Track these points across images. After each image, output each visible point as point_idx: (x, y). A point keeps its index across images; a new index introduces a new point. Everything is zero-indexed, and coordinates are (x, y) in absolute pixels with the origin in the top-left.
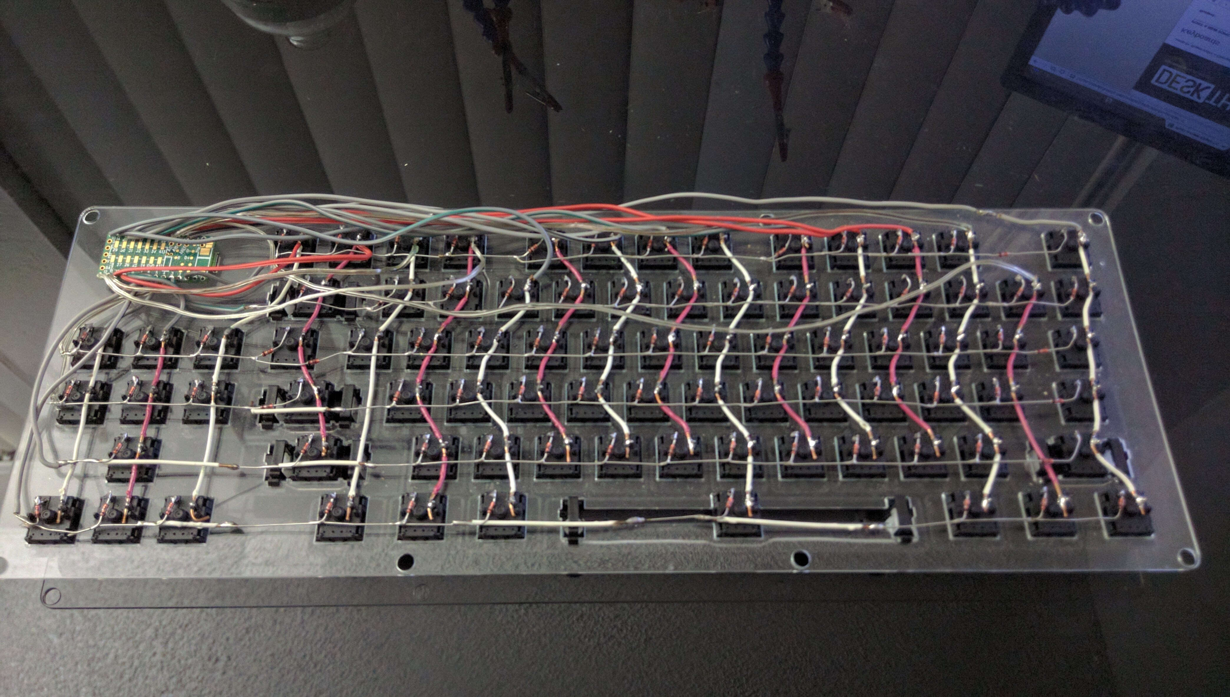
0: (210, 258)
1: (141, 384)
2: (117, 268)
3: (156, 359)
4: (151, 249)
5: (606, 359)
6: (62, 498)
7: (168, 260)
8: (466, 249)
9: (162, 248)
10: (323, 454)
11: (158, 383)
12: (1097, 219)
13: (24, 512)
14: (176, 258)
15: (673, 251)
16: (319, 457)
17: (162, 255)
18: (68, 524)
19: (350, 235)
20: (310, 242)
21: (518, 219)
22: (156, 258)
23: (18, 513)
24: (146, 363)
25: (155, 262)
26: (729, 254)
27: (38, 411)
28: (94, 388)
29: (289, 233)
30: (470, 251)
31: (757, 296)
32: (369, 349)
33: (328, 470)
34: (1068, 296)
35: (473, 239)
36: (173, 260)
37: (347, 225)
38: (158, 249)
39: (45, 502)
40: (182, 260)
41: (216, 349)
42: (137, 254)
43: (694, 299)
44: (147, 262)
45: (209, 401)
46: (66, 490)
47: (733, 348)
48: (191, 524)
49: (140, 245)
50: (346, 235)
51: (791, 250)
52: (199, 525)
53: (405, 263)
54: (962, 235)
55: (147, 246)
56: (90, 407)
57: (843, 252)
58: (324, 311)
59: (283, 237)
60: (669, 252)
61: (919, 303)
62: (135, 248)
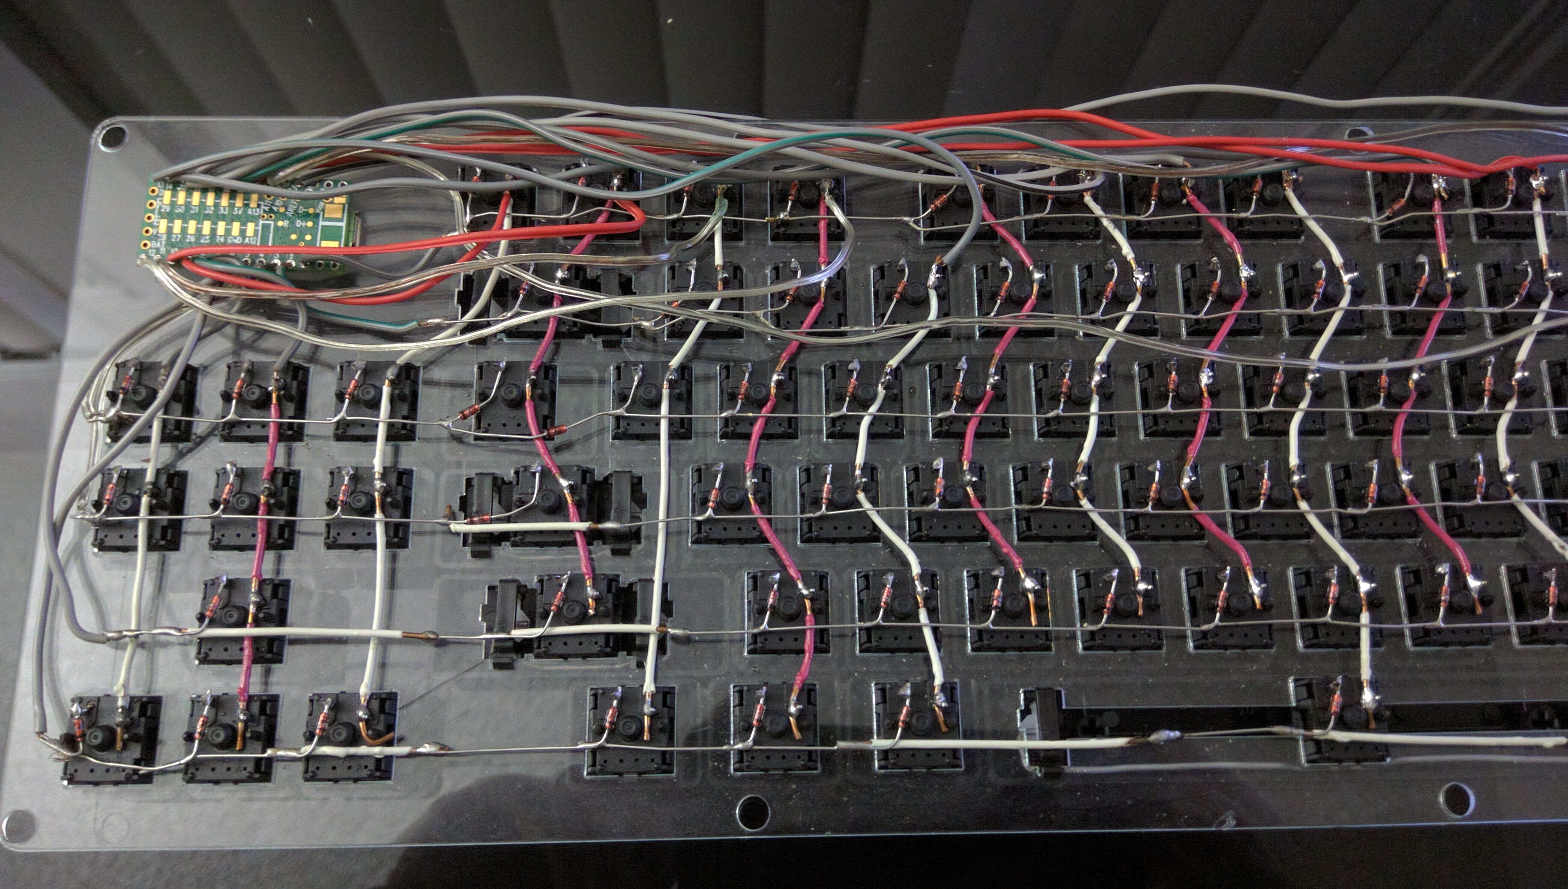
0: (343, 224)
1: (242, 474)
2: (173, 245)
3: (264, 425)
4: (232, 206)
5: (1086, 420)
6: (120, 703)
7: (266, 227)
8: (813, 205)
9: (253, 204)
10: (591, 612)
11: (274, 472)
13: (56, 730)
14: (280, 223)
15: (1197, 204)
16: (583, 619)
17: (254, 219)
18: (136, 751)
19: (600, 179)
20: (526, 191)
21: (907, 145)
22: (244, 224)
23: (42, 732)
24: (246, 432)
25: (243, 233)
26: (1300, 210)
27: (56, 531)
28: (155, 484)
29: (487, 175)
30: (822, 210)
31: (1357, 296)
32: (655, 405)
33: (601, 641)
35: (827, 185)
36: (276, 226)
37: (592, 159)
38: (246, 206)
39: (91, 709)
40: (292, 229)
41: (374, 405)
42: (207, 217)
43: (1242, 301)
44: (228, 232)
45: (371, 511)
46: (125, 686)
47: (1318, 397)
48: (363, 750)
49: (211, 198)
50: (591, 180)
51: (1415, 202)
52: (377, 751)
53: (705, 231)
55: (225, 201)
56: (151, 524)
57: (1508, 209)
58: (564, 329)
59: (476, 185)
60: (1190, 207)
62: (202, 205)
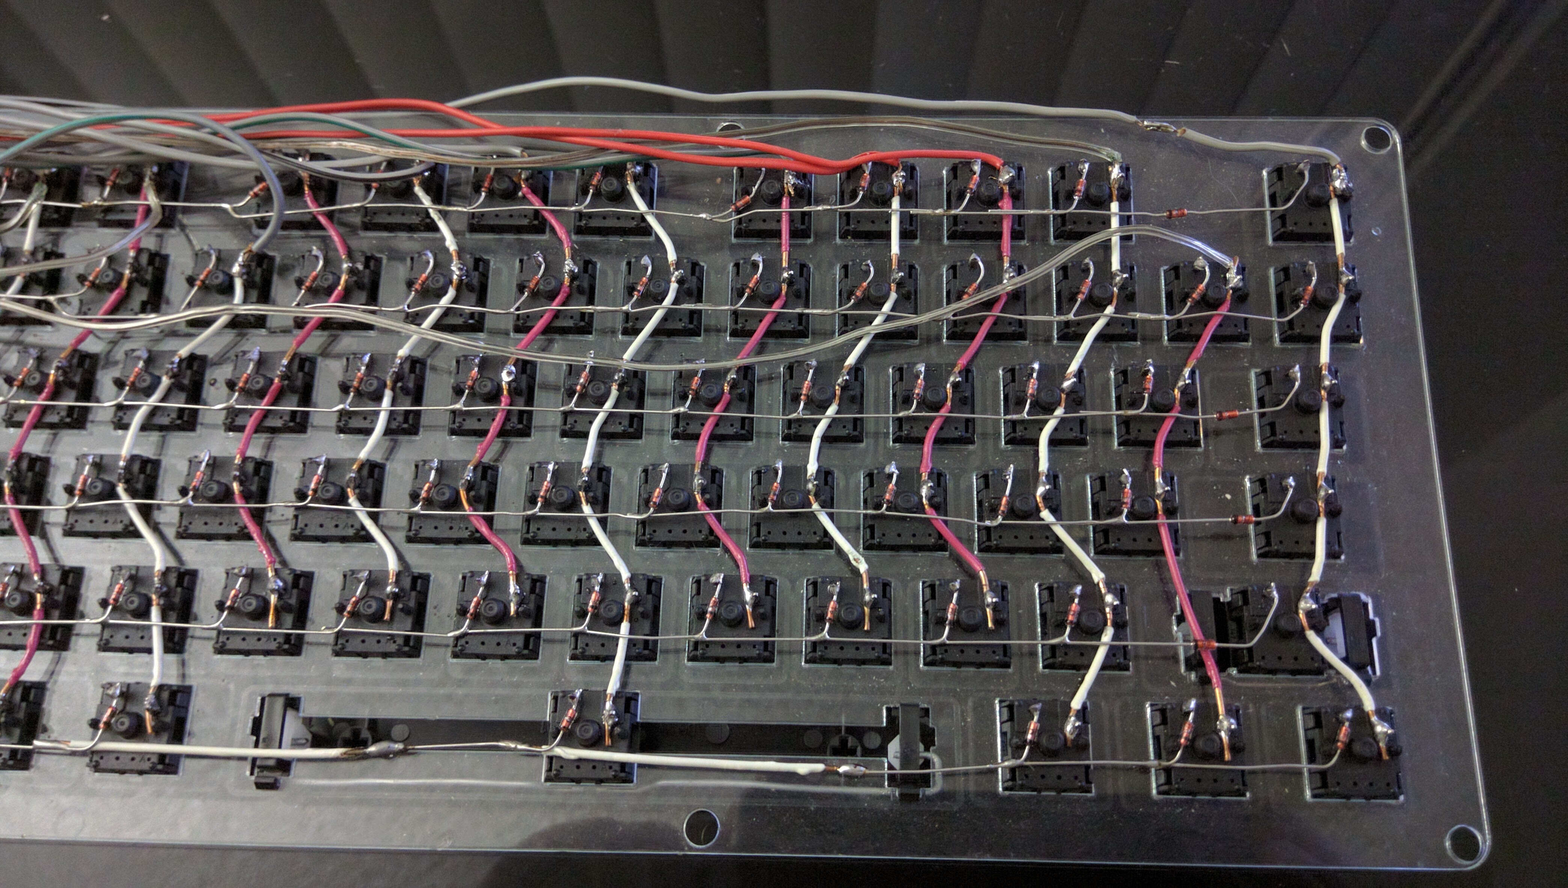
12: (1378, 139)
34: (1296, 301)
54: (1100, 170)
61: (996, 312)
